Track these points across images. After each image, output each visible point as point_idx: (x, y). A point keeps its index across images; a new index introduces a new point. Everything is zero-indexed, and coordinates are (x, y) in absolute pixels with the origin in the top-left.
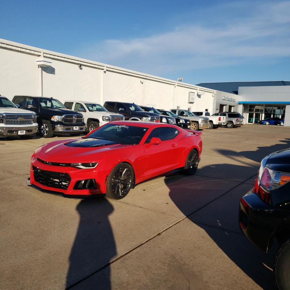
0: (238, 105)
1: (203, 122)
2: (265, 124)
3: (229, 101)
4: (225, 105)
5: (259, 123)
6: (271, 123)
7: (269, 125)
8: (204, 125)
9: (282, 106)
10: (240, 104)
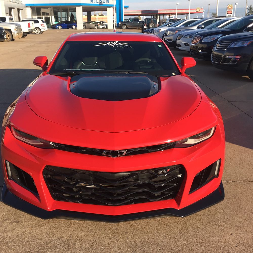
0: (25, 8)
1: (17, 30)
2: (59, 29)
3: (16, 3)
4: (13, 8)
5: (51, 28)
6: (64, 28)
7: (62, 29)
8: (18, 33)
9: (70, 8)
10: (27, 7)
